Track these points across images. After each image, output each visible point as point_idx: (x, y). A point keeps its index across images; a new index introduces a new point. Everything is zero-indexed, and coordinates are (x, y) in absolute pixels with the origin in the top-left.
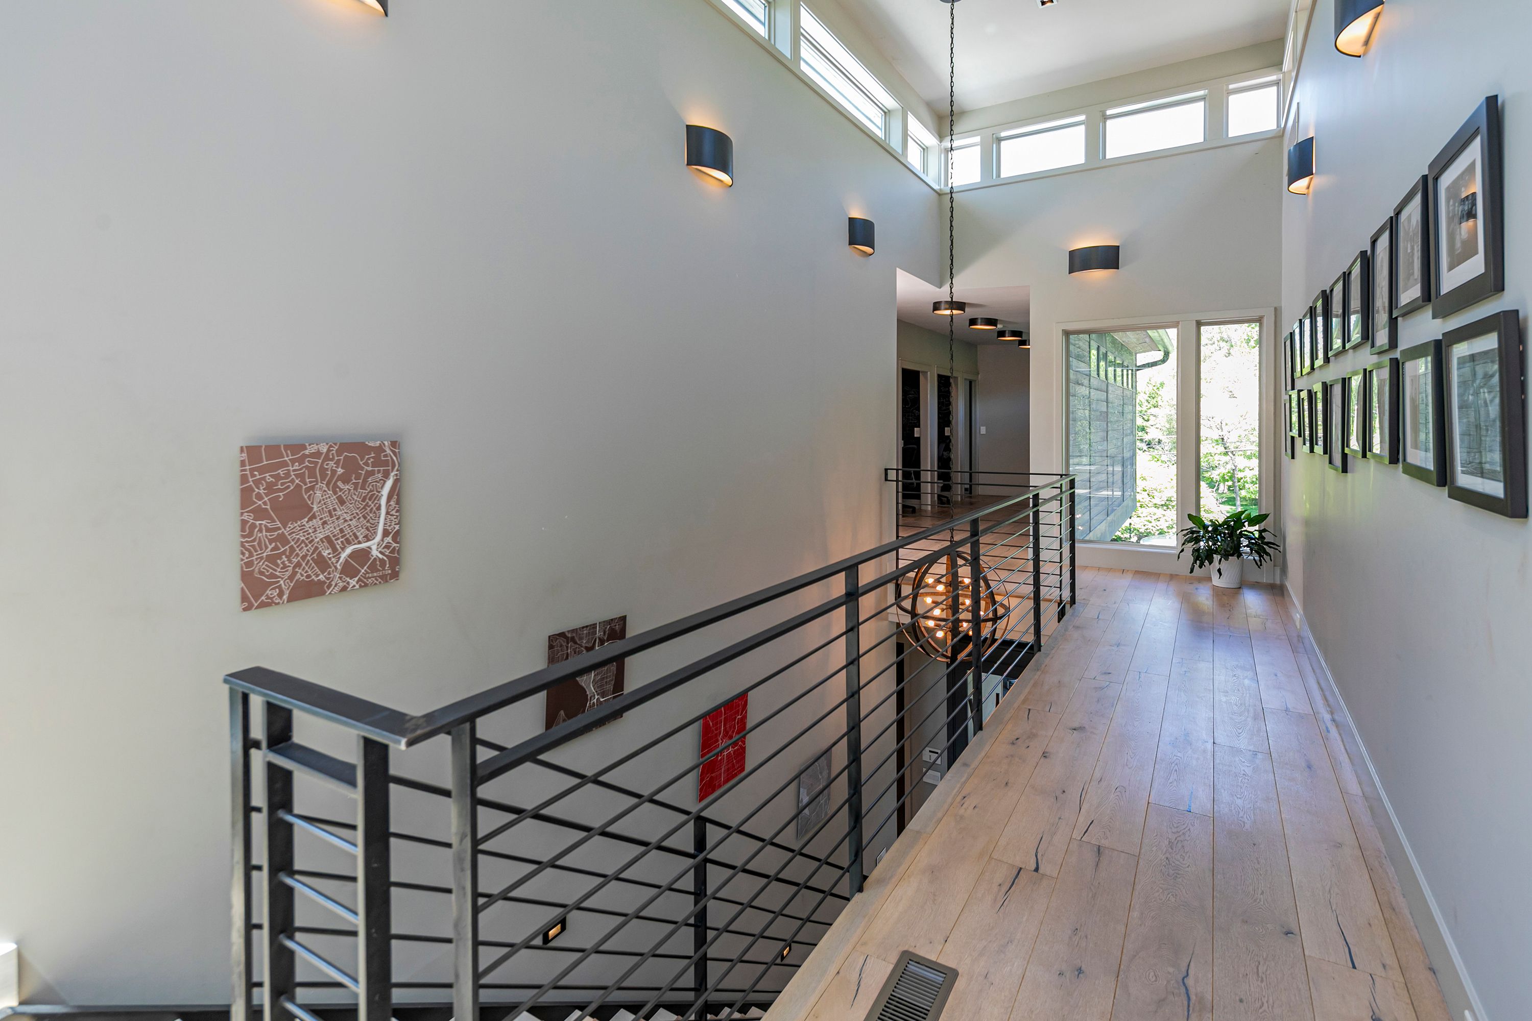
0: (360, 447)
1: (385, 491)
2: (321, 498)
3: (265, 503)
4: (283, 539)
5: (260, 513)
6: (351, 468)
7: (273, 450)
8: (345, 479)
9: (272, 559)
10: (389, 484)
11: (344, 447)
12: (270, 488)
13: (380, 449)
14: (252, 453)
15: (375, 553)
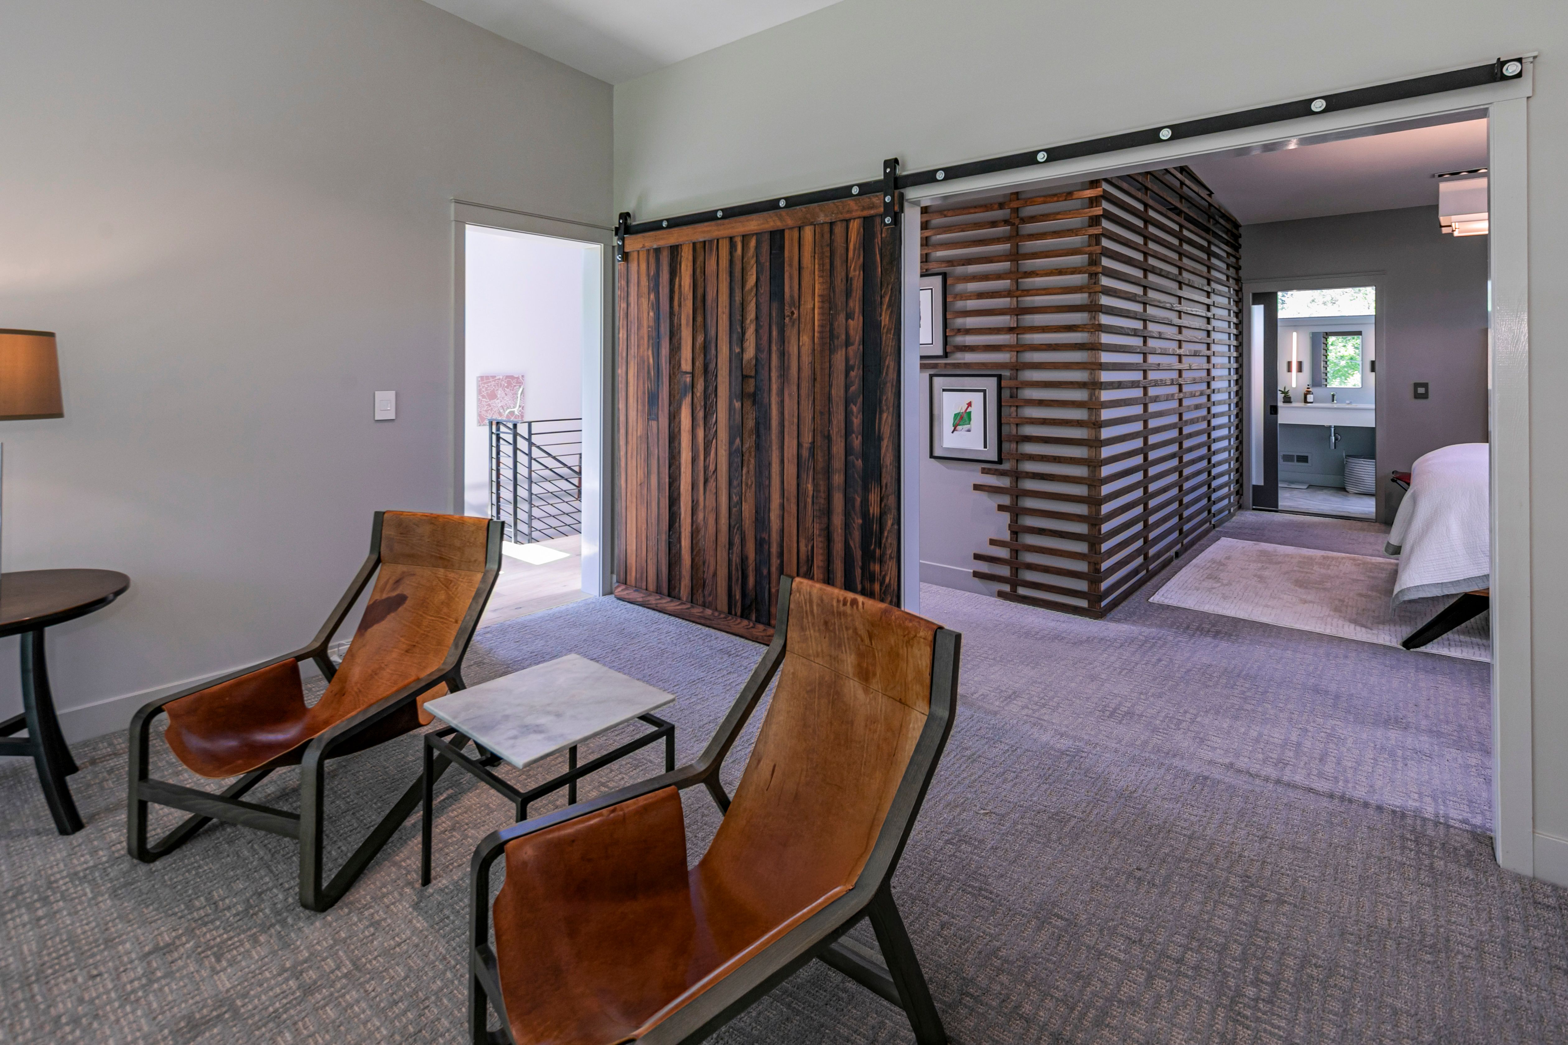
0: (512, 377)
1: (520, 392)
2: (500, 393)
3: (484, 393)
4: (489, 405)
5: (483, 397)
6: (509, 383)
7: (487, 377)
8: (507, 387)
9: (487, 411)
10: (521, 390)
11: (507, 377)
12: (486, 389)
13: (518, 378)
14: (482, 378)
15: (516, 413)
